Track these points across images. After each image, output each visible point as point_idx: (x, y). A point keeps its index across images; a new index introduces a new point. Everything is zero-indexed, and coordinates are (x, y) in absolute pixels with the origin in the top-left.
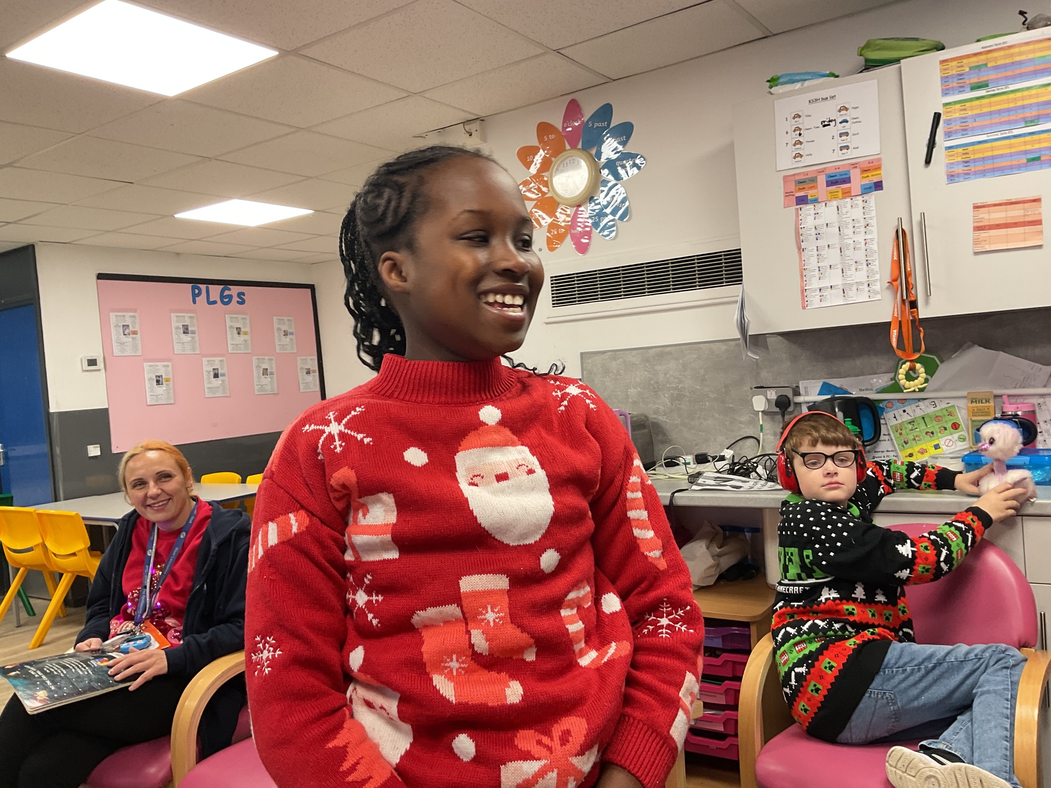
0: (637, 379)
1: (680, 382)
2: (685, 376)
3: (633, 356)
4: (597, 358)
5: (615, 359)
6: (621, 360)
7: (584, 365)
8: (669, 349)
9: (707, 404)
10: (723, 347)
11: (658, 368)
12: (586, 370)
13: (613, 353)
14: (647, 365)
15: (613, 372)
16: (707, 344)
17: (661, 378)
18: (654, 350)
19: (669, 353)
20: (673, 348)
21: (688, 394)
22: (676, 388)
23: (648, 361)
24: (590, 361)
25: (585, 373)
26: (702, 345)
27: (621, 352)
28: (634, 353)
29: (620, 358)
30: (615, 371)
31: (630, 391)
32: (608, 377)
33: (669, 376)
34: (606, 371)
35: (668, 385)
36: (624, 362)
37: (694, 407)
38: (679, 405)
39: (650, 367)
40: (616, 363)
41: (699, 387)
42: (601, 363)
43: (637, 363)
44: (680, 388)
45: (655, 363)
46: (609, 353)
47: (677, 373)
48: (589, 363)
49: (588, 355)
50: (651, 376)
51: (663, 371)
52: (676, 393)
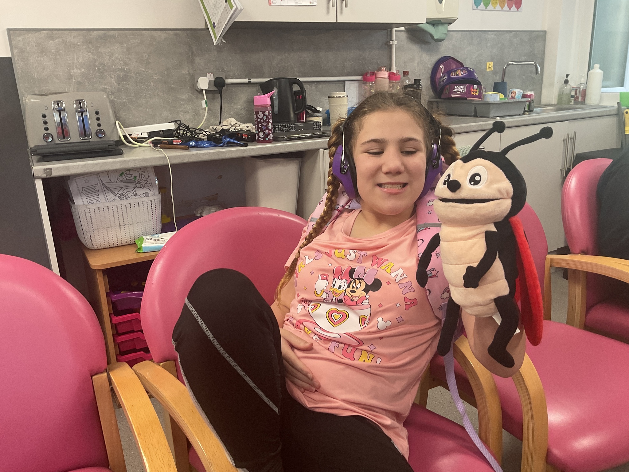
0: (80, 60)
1: (126, 64)
2: (130, 59)
3: (74, 37)
4: (30, 35)
5: (52, 39)
6: (60, 40)
7: (14, 42)
8: (113, 32)
9: (152, 84)
10: (163, 35)
11: (102, 50)
12: (16, 48)
13: (50, 32)
15: (51, 52)
16: (149, 32)
17: (106, 60)
18: (96, 32)
20: (116, 32)
21: (134, 76)
22: (122, 70)
23: (91, 43)
24: (20, 38)
25: (15, 51)
26: (144, 32)
27: (60, 32)
28: (74, 33)
29: (58, 38)
30: (53, 51)
31: (72, 71)
32: (45, 57)
33: (113, 58)
34: (43, 51)
35: (114, 67)
36: (64, 42)
37: (140, 86)
38: (126, 84)
39: (93, 49)
40: (54, 42)
41: (143, 70)
42: (35, 41)
43: (79, 44)
44: (125, 69)
45: (99, 46)
46: (45, 32)
47: (122, 56)
48: (20, 41)
49: (18, 32)
50: (96, 57)
51: (108, 53)
52: (122, 74)
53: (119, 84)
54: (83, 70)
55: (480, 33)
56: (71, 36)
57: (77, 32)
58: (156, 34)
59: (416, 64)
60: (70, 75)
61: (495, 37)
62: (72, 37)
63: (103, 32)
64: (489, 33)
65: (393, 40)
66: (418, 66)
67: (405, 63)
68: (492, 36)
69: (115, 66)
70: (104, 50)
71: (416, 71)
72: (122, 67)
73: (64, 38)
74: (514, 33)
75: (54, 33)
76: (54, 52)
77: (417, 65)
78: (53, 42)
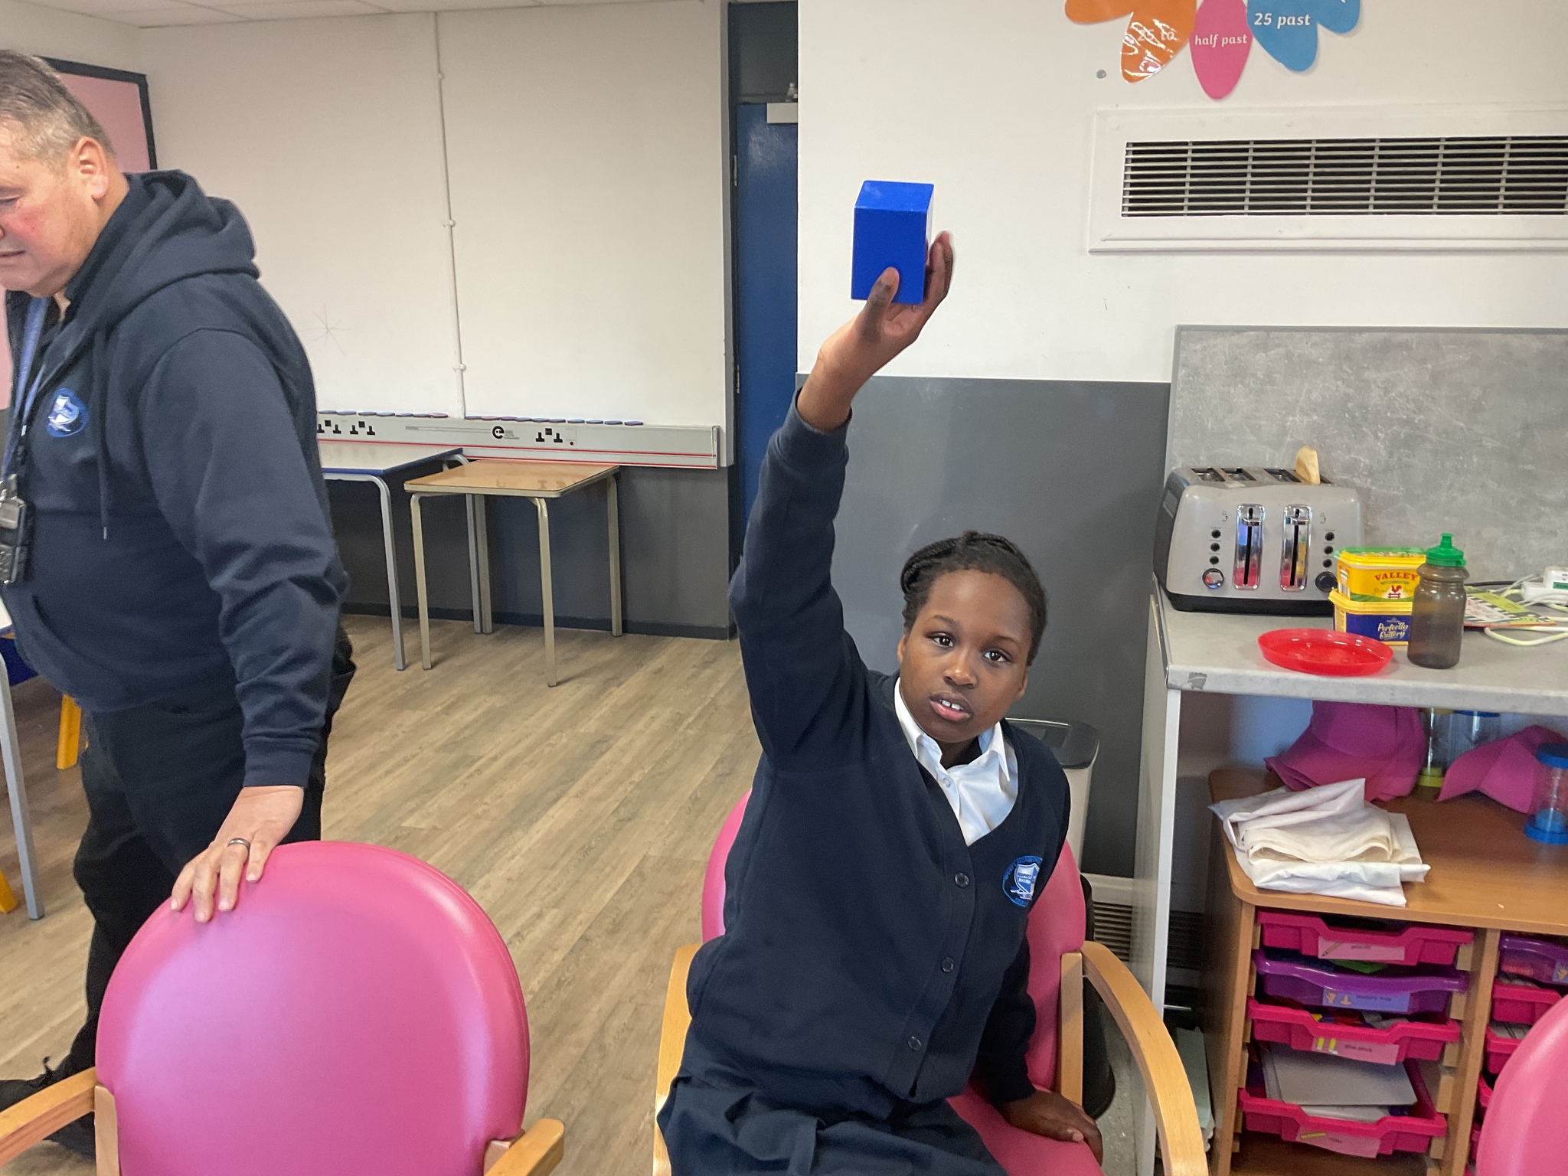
0: (1314, 396)
1: (1420, 409)
2: (1433, 398)
3: (1314, 345)
4: (1219, 340)
5: (1265, 348)
6: (1282, 351)
7: (1183, 355)
8: (1406, 336)
9: (1475, 460)
10: (1536, 344)
11: (1370, 375)
12: (1184, 366)
13: (1263, 334)
14: (1345, 367)
15: (1255, 375)
16: (1499, 336)
17: (1375, 397)
18: (1366, 335)
19: (1405, 346)
20: (1414, 336)
21: (1432, 436)
22: (1408, 422)
23: (1348, 358)
24: (1198, 347)
25: (1182, 372)
26: (1485, 337)
27: (1285, 334)
28: (1316, 337)
29: (1278, 346)
30: (1259, 374)
31: (1291, 419)
32: (1240, 386)
33: (1394, 394)
34: (1238, 372)
35: (1388, 414)
36: (1289, 355)
37: (1442, 464)
38: (1408, 457)
39: (1350, 371)
40: (1266, 356)
41: (1462, 425)
42: (1227, 353)
43: (1321, 360)
44: (1416, 421)
45: (1365, 365)
46: (1252, 333)
47: (1415, 390)
48: (1196, 351)
49: (1197, 334)
50: (1351, 391)
51: (1383, 383)
52: (1405, 431)
53: (1391, 454)
54: (1316, 417)
56: (1307, 343)
57: (1322, 334)
58: (1515, 341)
60: (1285, 427)
62: (1309, 344)
63: (1385, 334)
69: (1392, 412)
70: (1375, 376)
72: (1408, 416)
73: (1291, 348)
75: (1272, 336)
76: (1262, 377)
78: (1264, 355)
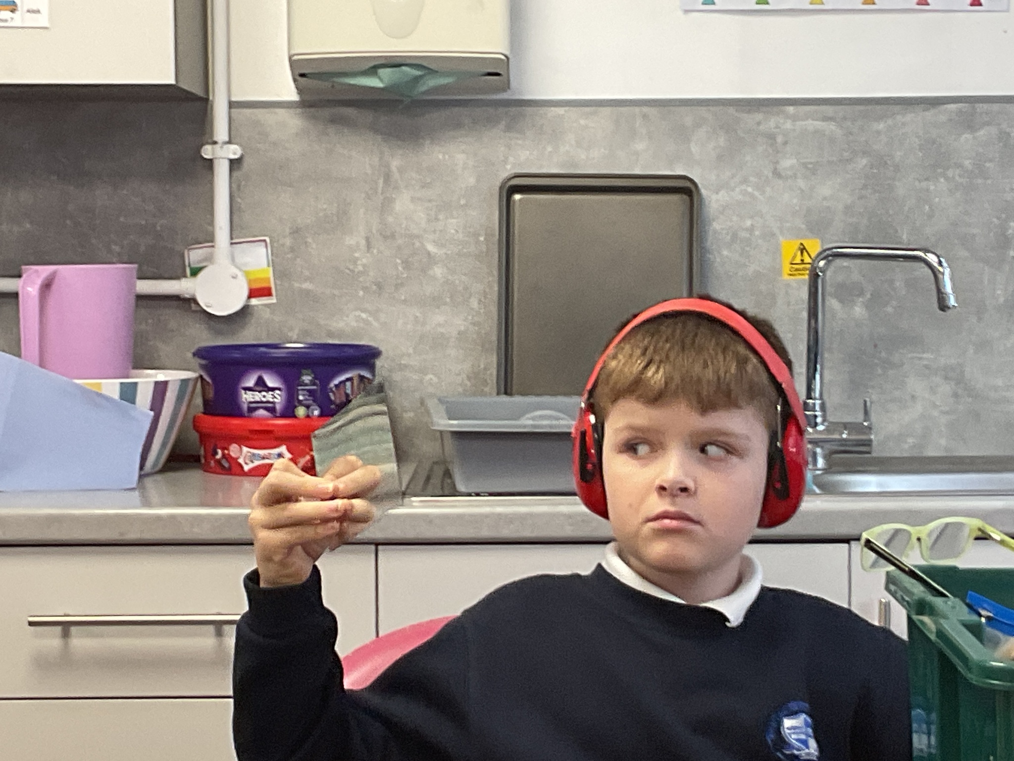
55: (731, 110)
59: (355, 239)
61: (830, 127)
64: (791, 109)
65: (215, 143)
66: (369, 246)
67: (296, 232)
68: (812, 125)
71: (360, 268)
74: (952, 107)
77: (363, 242)
